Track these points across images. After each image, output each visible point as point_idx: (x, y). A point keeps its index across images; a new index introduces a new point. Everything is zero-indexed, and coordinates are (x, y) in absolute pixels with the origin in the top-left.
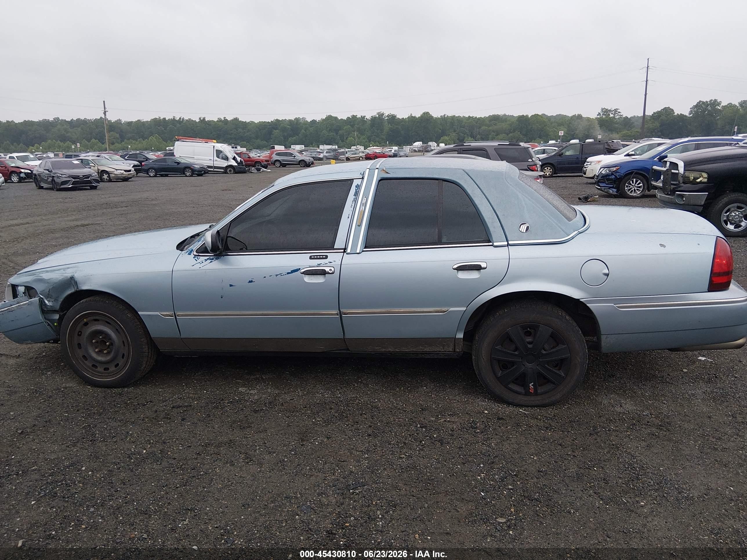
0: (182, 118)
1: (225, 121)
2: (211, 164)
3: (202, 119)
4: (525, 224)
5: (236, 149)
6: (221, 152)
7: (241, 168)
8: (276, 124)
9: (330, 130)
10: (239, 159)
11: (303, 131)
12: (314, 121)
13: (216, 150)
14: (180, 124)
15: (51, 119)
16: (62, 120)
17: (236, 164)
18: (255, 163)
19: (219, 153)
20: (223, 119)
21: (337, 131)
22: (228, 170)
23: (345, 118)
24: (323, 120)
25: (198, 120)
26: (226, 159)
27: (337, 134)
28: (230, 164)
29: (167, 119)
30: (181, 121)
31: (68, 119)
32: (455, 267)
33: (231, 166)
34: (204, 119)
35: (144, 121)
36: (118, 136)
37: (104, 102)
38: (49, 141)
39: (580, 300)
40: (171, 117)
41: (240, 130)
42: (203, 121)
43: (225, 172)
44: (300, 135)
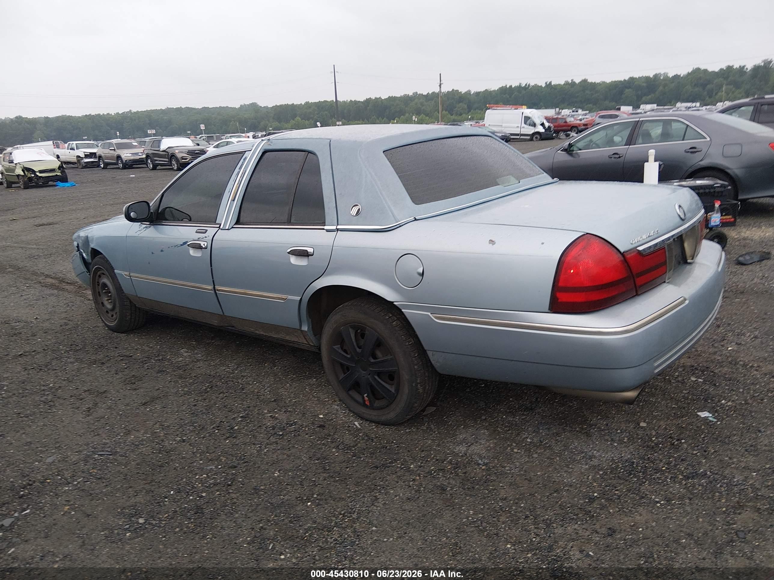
0: (528, 84)
1: (573, 84)
2: (517, 131)
3: (548, 83)
4: (358, 205)
5: (577, 113)
6: (529, 118)
7: (547, 134)
8: (631, 83)
9: (695, 85)
10: (547, 125)
11: (661, 88)
12: (676, 77)
13: (525, 117)
14: (525, 90)
15: (411, 94)
16: (420, 94)
17: (543, 131)
18: (571, 128)
19: (527, 119)
20: (570, 82)
21: (704, 86)
22: (534, 138)
23: (717, 70)
24: (689, 74)
25: (544, 85)
26: (534, 125)
27: (704, 89)
28: (536, 130)
29: (513, 87)
30: (526, 88)
31: (425, 93)
32: (289, 251)
33: (538, 133)
34: (550, 83)
35: (492, 90)
36: (466, 106)
37: (440, 74)
38: (407, 115)
39: (395, 303)
40: (517, 84)
41: (587, 92)
42: (549, 85)
43: (531, 140)
44: (657, 93)
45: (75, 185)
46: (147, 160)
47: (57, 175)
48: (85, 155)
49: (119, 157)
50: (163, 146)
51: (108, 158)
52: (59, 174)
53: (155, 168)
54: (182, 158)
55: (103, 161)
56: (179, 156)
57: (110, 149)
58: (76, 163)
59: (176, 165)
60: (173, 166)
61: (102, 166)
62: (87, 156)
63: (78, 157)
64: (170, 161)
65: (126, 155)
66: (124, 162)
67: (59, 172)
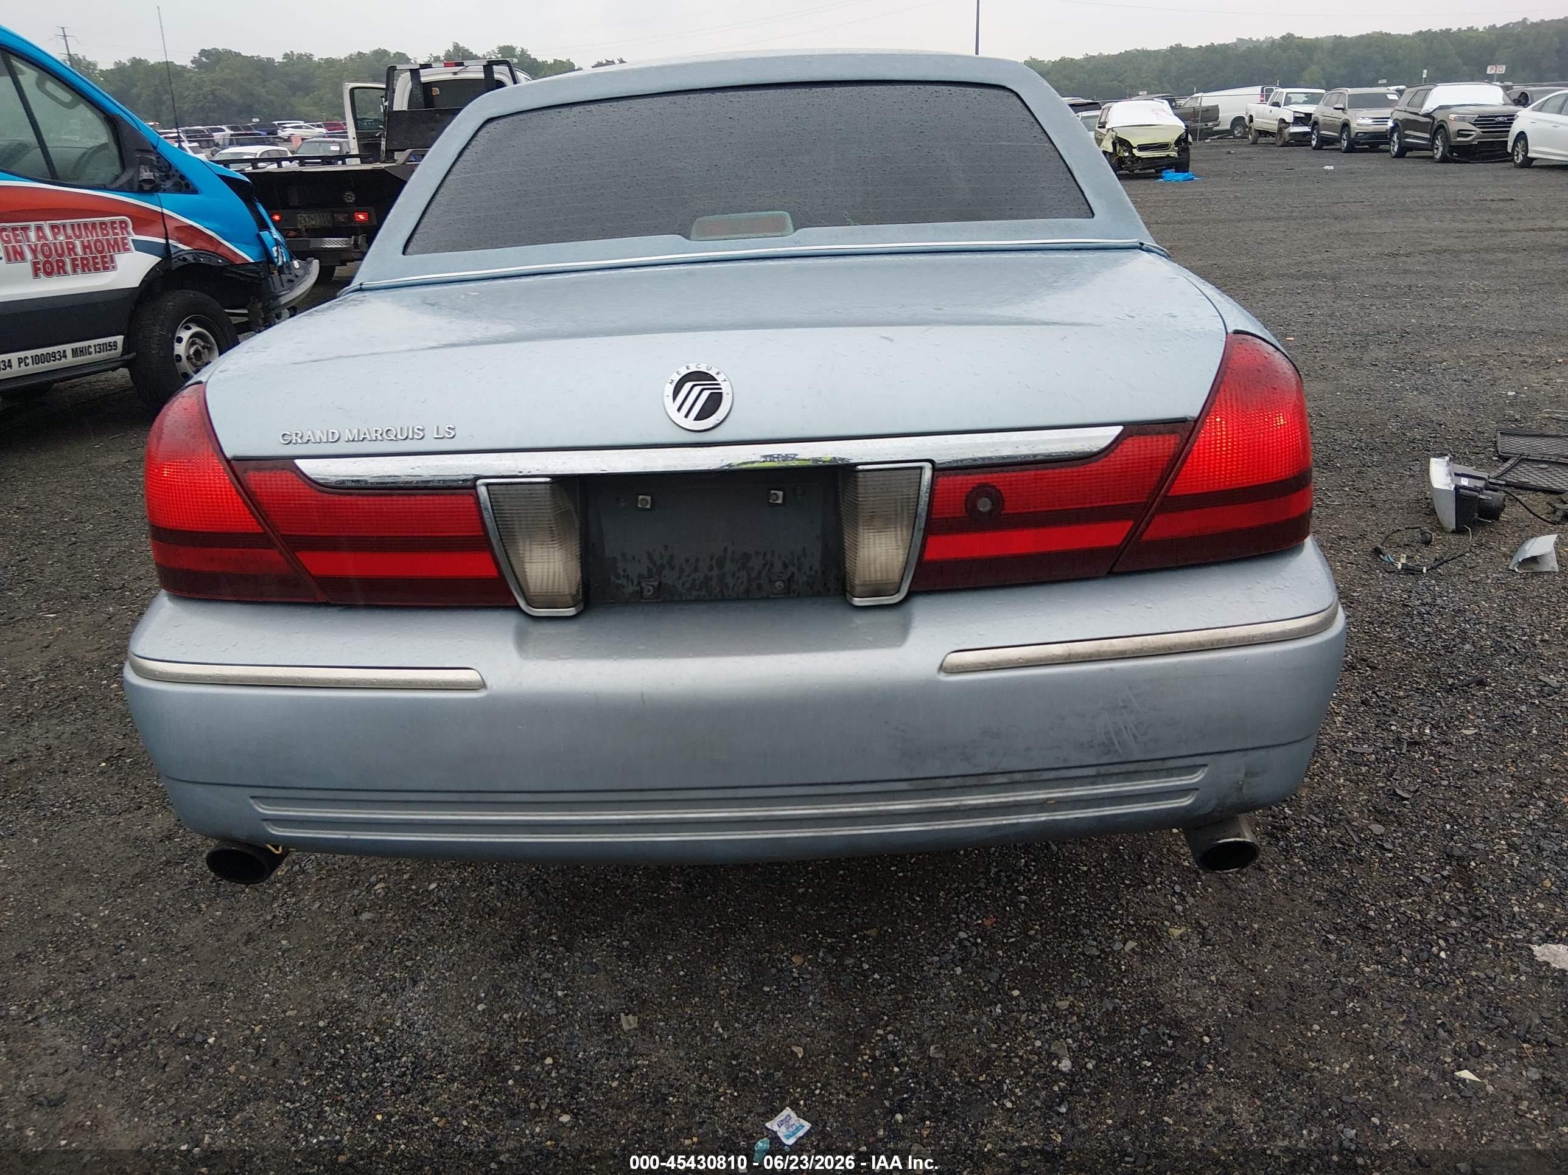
45: (1192, 179)
46: (1392, 135)
47: (1168, 156)
48: (1296, 118)
49: (1346, 125)
50: (1429, 106)
51: (1329, 127)
52: (1174, 154)
53: (1401, 154)
54: (1460, 133)
55: (1318, 131)
56: (1454, 127)
57: (1337, 106)
58: (1272, 134)
59: (1441, 149)
60: (1435, 151)
61: (1314, 143)
62: (1298, 121)
63: (1282, 121)
64: (1433, 140)
65: (1363, 121)
66: (1353, 136)
67: (1175, 151)
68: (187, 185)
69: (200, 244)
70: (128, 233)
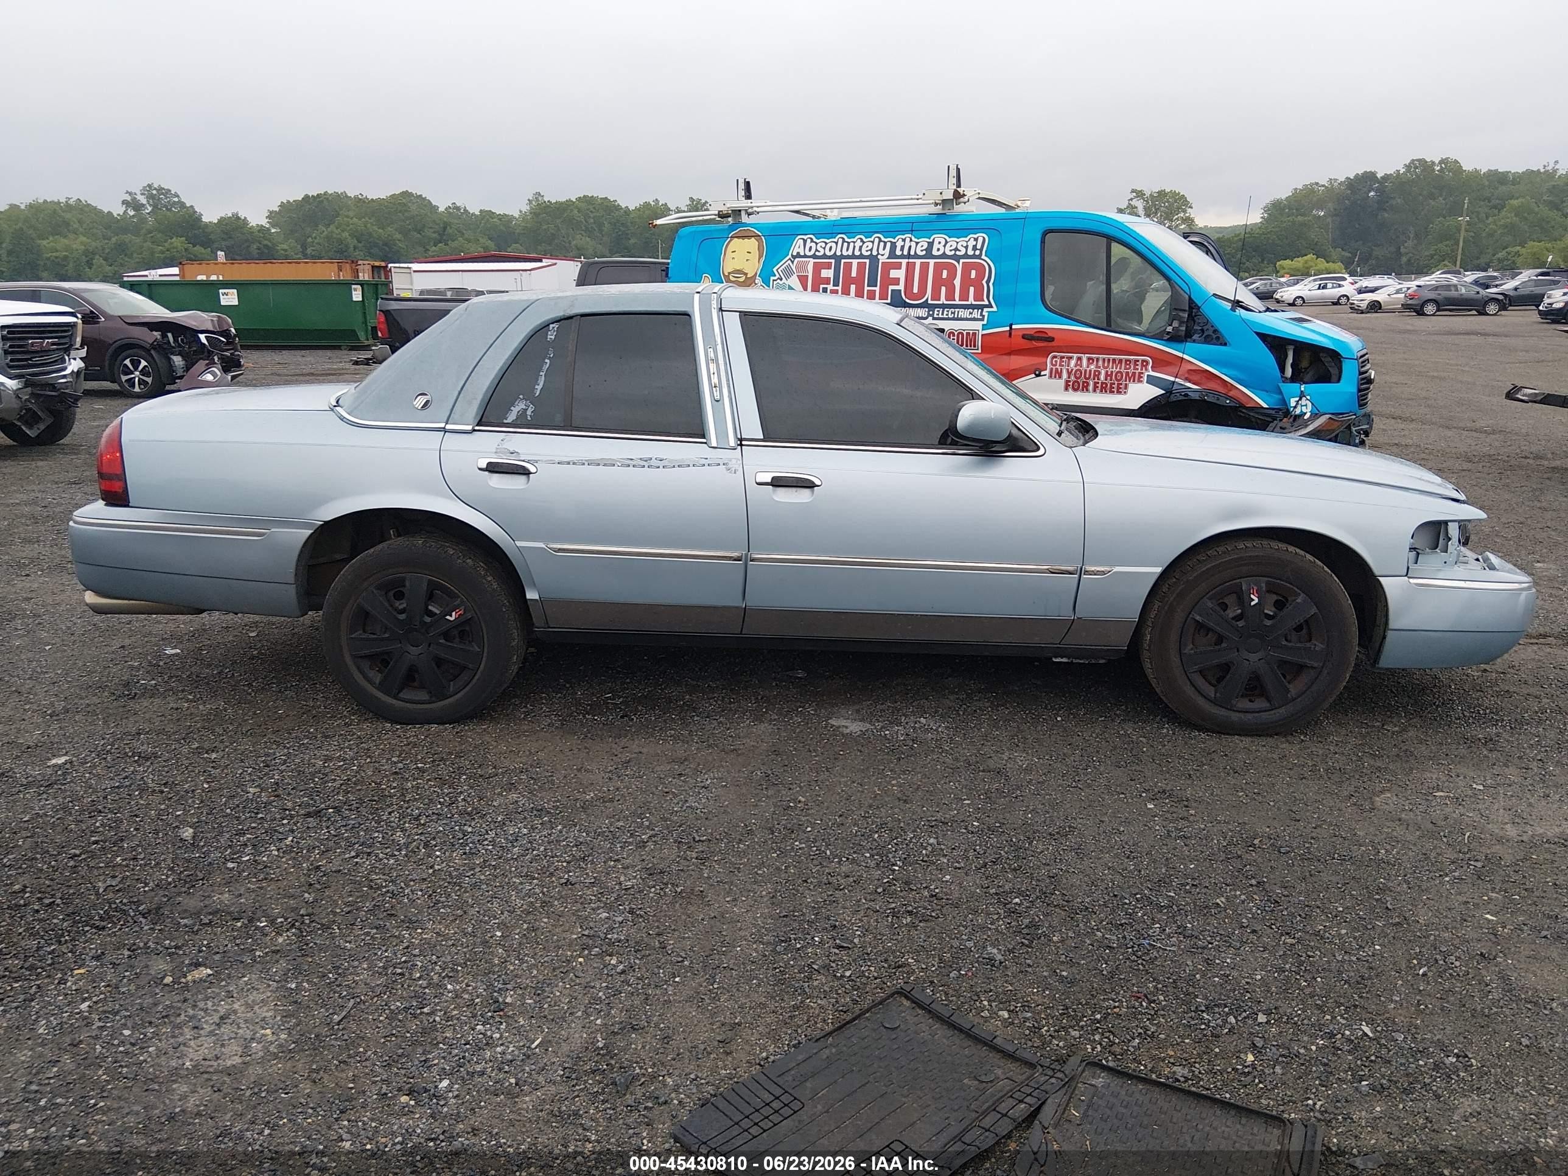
68: (1218, 338)
69: (1212, 385)
70: (1146, 370)
